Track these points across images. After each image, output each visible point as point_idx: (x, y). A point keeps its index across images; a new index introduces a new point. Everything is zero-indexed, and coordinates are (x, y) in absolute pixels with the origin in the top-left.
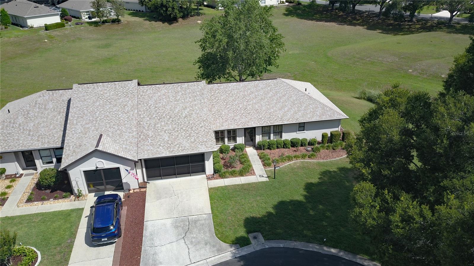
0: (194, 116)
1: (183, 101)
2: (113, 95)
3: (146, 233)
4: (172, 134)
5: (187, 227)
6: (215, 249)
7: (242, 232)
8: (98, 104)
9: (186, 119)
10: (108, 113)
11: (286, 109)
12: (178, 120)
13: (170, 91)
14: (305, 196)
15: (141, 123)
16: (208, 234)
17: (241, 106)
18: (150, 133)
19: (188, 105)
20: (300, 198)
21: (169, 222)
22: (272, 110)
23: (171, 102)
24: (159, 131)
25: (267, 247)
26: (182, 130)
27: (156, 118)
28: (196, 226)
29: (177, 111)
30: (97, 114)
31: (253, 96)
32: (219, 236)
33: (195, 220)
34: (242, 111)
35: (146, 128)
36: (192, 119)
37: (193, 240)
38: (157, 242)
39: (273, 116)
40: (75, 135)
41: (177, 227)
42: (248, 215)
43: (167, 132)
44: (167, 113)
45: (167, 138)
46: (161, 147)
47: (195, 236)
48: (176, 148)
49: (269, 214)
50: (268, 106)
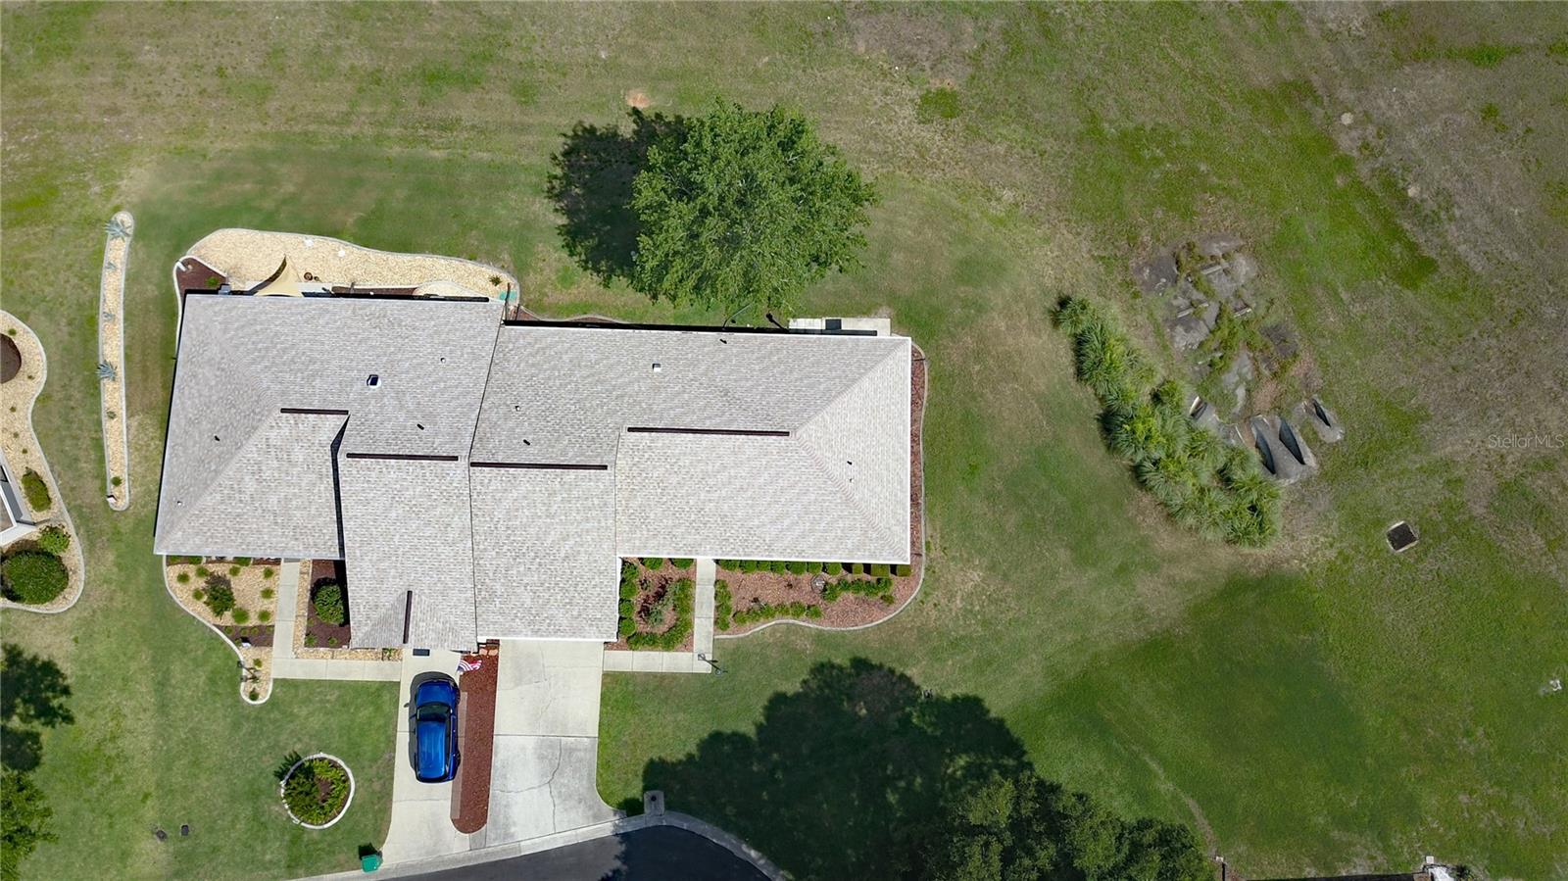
0: (583, 558)
1: (563, 517)
2: (421, 496)
3: (497, 761)
4: (538, 594)
5: (557, 761)
6: (591, 813)
7: (635, 790)
8: (393, 515)
9: (566, 564)
10: (416, 540)
11: (787, 522)
12: (552, 563)
13: (538, 489)
14: (760, 728)
15: (480, 562)
16: (584, 782)
17: (691, 502)
18: (499, 588)
19: (572, 529)
20: (748, 729)
21: (530, 743)
22: (756, 522)
23: (540, 517)
24: (514, 584)
25: (665, 824)
26: (557, 589)
27: (509, 554)
28: (570, 761)
29: (549, 542)
30: (396, 538)
31: (723, 477)
32: (601, 788)
33: (570, 749)
34: (693, 516)
35: (491, 574)
36: (578, 565)
37: (563, 790)
38: (511, 785)
39: (755, 538)
40: (363, 582)
41: (541, 758)
42: (655, 755)
43: (528, 587)
44: (529, 544)
45: (528, 602)
46: (517, 620)
47: (566, 781)
48: (545, 625)
49: (690, 757)
50: (751, 511)
